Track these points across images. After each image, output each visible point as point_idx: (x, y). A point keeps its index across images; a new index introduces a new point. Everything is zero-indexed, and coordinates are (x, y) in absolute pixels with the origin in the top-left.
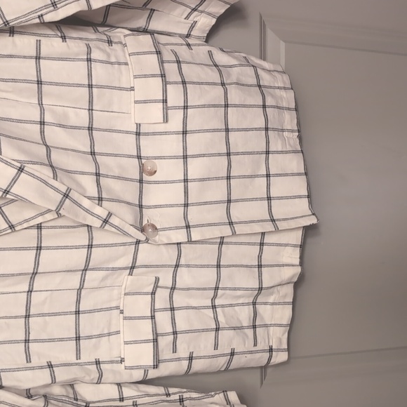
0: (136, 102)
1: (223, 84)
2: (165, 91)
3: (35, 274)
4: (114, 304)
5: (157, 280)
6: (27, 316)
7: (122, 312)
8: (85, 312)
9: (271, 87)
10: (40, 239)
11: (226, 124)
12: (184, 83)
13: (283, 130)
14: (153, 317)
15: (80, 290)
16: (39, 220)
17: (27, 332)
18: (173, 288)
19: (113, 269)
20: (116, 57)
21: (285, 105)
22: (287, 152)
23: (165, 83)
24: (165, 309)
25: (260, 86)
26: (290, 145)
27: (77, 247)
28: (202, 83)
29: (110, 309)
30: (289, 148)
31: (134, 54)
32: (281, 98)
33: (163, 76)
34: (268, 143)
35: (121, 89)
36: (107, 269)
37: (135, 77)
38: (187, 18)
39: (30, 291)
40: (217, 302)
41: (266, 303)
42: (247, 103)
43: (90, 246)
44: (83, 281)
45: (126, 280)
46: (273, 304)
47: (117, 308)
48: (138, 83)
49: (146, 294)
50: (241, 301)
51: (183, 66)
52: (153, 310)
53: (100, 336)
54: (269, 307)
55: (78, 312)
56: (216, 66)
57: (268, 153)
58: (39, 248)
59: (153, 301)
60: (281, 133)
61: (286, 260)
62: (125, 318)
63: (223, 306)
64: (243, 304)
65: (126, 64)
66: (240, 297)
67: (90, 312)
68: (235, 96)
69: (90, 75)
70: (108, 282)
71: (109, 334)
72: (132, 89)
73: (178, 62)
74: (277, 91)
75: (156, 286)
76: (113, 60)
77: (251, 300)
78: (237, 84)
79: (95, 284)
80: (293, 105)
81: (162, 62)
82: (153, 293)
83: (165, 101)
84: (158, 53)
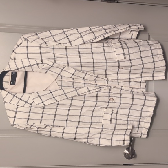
0: (116, 55)
1: (139, 46)
2: (123, 51)
3: (83, 106)
4: (101, 116)
5: (113, 111)
6: (80, 116)
7: (103, 118)
8: (94, 116)
9: (152, 44)
10: (85, 98)
11: (141, 56)
12: (128, 48)
13: (158, 55)
14: (111, 120)
15: (93, 111)
16: (85, 94)
17: (80, 119)
18: (117, 114)
19: (102, 107)
20: (110, 45)
21: (158, 47)
22: (159, 61)
23: (123, 49)
24: (114, 119)
25: (149, 45)
26: (160, 58)
27: (93, 101)
28: (133, 47)
29: (100, 116)
30: (160, 60)
31: (114, 44)
32: (156, 46)
33: (122, 47)
34: (153, 59)
35: (112, 52)
36: (101, 107)
37: (115, 49)
38: (130, 33)
39: (81, 110)
40: (129, 119)
41: (142, 122)
42: (146, 50)
43: (97, 101)
44: (94, 109)
45: (105, 110)
46: (144, 122)
47: (102, 116)
48: (116, 50)
49: (110, 114)
50: (135, 120)
51: (127, 44)
52: (111, 119)
53: (97, 123)
54: (143, 123)
55: (92, 116)
56: (136, 42)
57: (154, 62)
58: (84, 100)
59: (111, 116)
60: (157, 56)
61: (149, 110)
62: (104, 119)
63: (130, 121)
64: (136, 121)
65: (113, 46)
66: (135, 119)
67: (95, 116)
68: (142, 48)
69: (104, 50)
70: (100, 110)
71: (99, 123)
72: (115, 52)
73: (126, 44)
74: (155, 45)
75: (112, 113)
76: (109, 46)
77: (138, 120)
78: (143, 45)
79: (97, 110)
80: (160, 47)
81: (121, 44)
82: (112, 114)
83: (124, 53)
84: (120, 42)
